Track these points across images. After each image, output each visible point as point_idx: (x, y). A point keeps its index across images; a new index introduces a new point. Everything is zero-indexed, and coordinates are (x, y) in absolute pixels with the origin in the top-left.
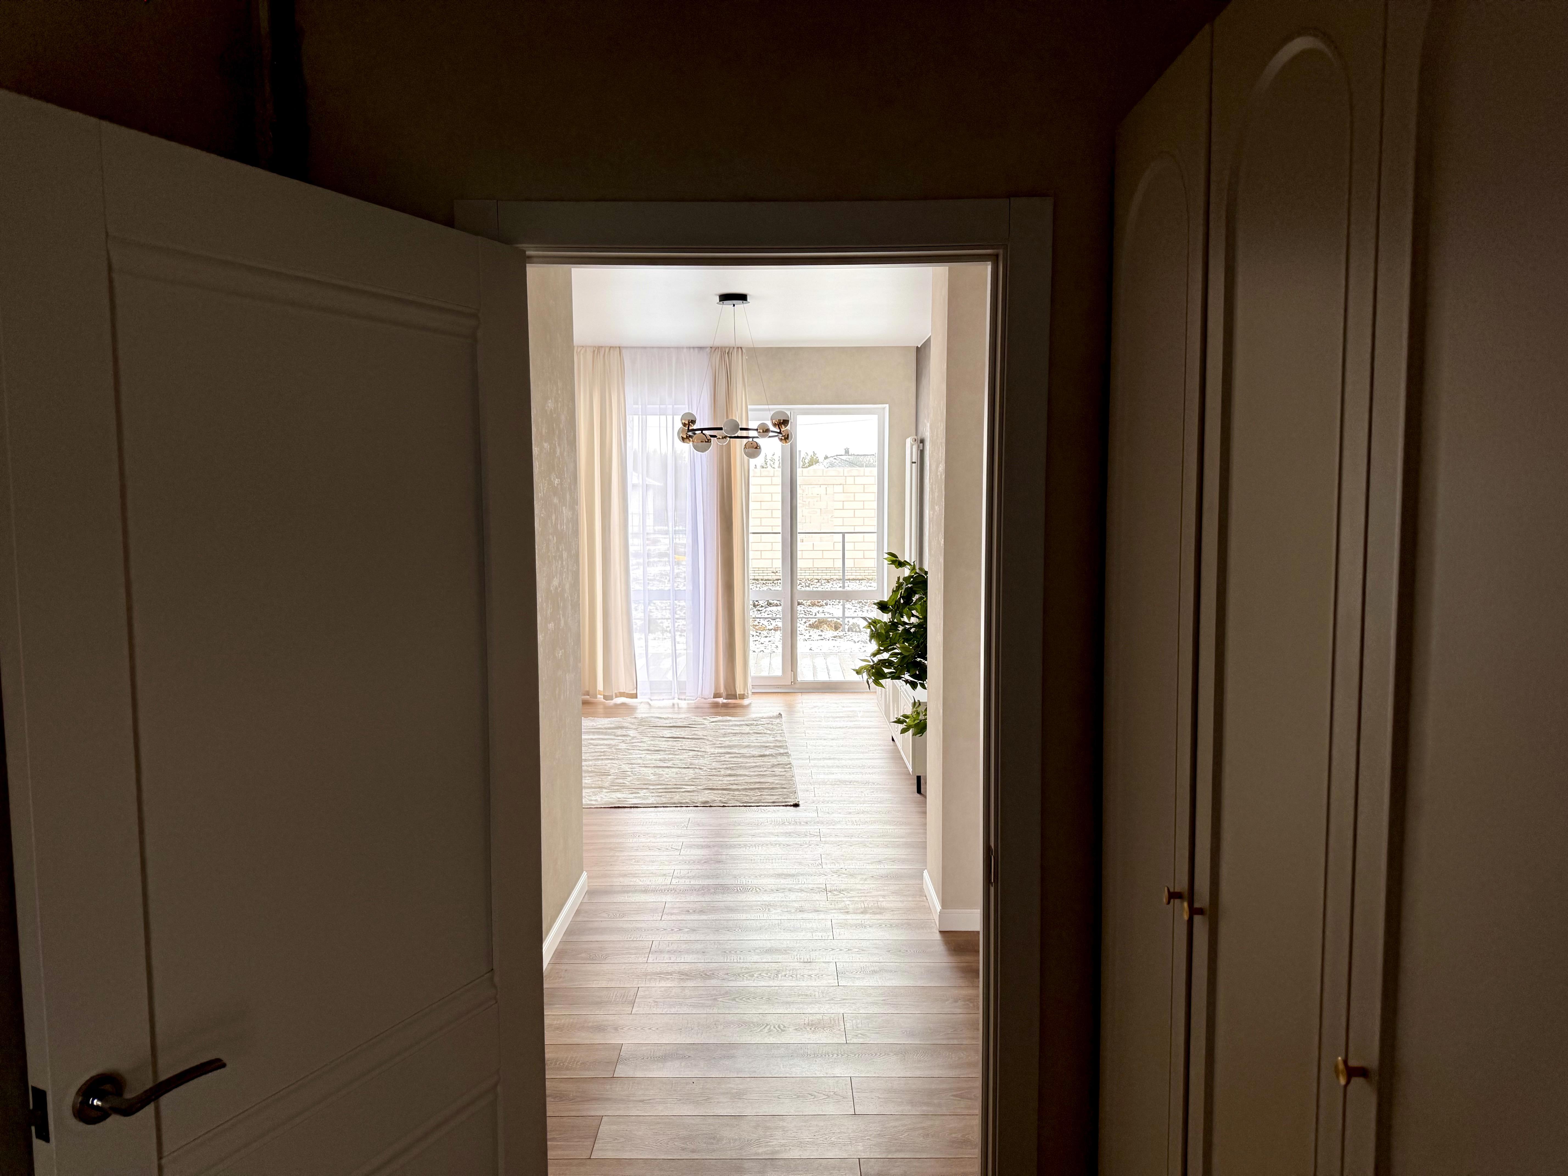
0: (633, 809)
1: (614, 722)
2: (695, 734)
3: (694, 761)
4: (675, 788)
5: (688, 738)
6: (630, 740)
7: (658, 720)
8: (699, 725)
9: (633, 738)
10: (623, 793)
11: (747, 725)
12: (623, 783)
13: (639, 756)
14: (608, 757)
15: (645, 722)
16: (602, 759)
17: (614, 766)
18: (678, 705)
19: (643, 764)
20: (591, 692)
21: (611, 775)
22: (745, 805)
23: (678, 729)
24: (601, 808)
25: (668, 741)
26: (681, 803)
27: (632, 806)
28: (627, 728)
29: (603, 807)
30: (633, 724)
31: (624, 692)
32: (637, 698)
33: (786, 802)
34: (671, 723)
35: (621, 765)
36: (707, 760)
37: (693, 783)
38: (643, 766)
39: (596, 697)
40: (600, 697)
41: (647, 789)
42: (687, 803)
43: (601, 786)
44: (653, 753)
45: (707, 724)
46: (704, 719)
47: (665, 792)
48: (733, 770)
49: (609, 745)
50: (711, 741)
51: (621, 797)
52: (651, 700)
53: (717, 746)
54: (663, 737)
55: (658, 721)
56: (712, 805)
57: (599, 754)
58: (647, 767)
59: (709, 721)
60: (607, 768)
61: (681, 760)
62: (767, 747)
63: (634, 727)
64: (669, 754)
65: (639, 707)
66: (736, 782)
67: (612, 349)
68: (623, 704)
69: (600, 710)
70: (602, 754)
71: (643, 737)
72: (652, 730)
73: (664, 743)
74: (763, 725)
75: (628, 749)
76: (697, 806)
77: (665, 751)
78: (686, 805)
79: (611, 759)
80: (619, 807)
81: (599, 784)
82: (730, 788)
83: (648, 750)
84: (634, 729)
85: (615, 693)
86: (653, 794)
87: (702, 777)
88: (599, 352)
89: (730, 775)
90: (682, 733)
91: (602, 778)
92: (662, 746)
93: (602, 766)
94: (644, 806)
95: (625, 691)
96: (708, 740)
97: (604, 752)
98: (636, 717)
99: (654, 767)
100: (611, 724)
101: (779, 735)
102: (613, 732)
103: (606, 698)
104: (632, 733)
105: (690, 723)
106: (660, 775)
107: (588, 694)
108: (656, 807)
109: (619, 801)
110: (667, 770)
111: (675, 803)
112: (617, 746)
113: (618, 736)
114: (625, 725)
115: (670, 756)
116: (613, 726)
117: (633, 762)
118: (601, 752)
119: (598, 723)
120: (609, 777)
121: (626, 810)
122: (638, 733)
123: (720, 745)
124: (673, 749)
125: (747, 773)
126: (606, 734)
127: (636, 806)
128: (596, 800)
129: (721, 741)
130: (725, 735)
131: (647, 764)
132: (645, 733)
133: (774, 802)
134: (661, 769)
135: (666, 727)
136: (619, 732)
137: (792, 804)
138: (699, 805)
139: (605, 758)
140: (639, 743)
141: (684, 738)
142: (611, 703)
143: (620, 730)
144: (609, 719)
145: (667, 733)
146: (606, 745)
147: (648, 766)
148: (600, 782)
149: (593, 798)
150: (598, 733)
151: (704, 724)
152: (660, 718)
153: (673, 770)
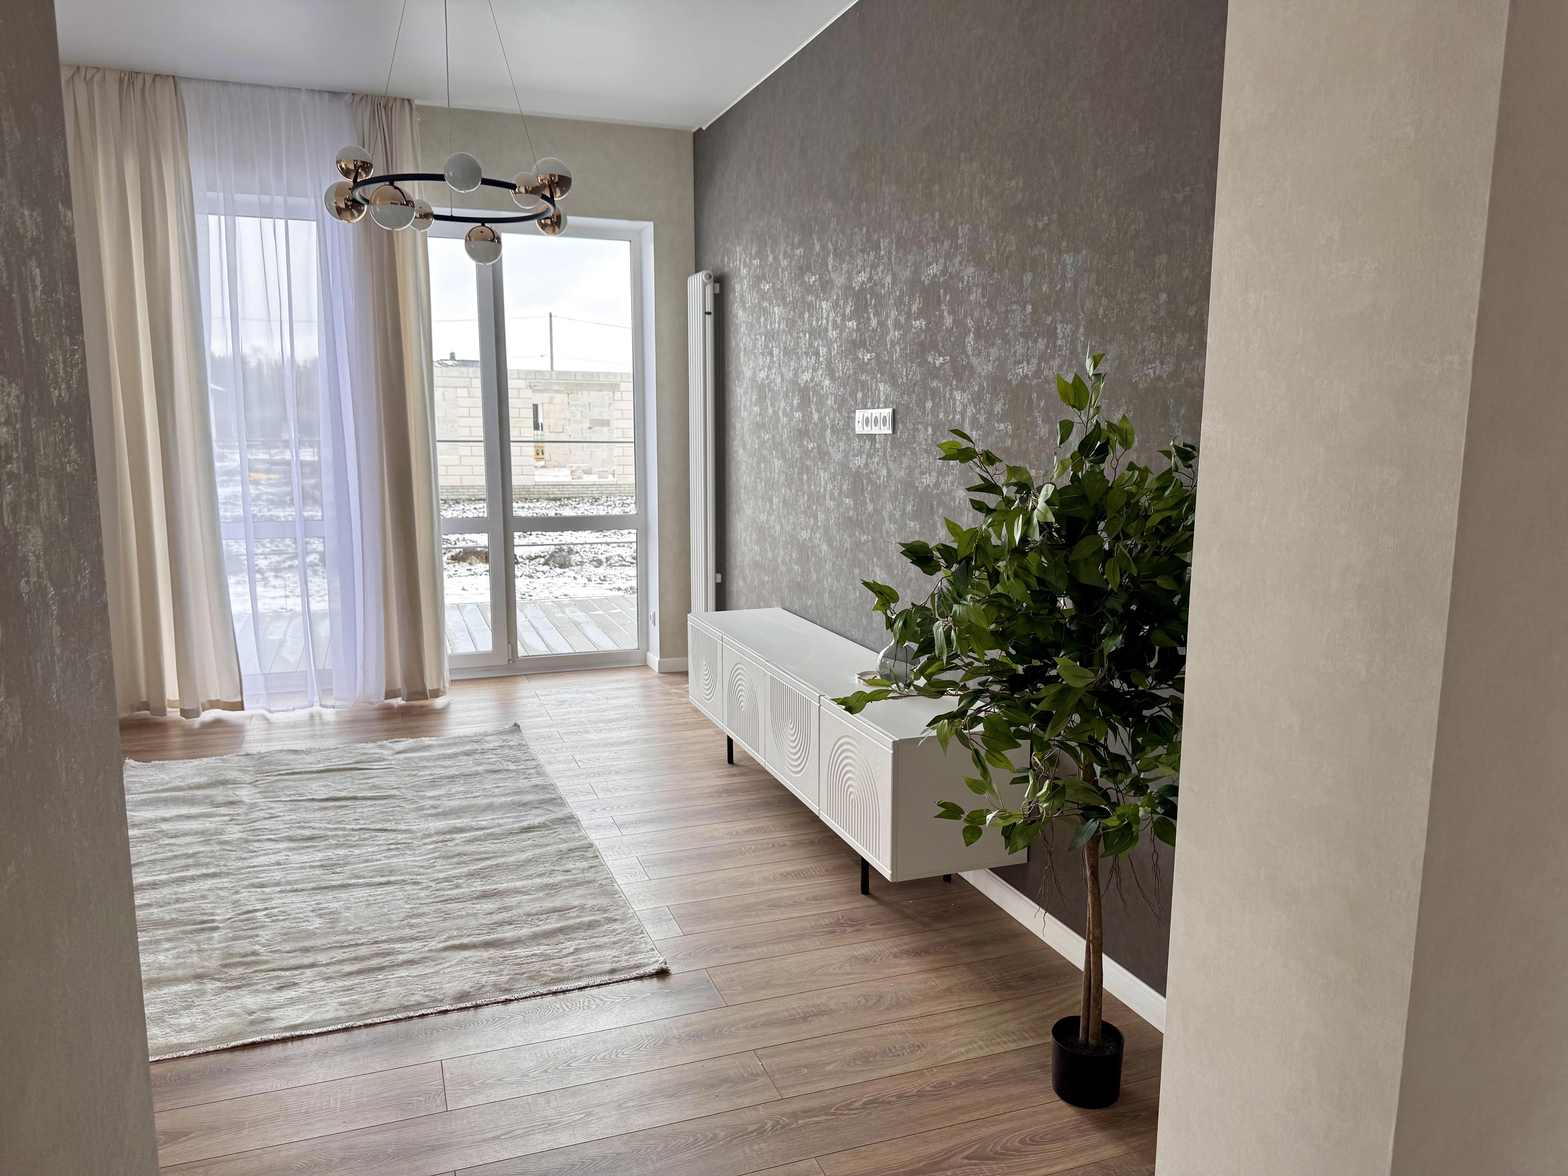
0: (290, 1044)
1: (205, 769)
2: (374, 787)
3: (395, 860)
4: (377, 955)
5: (365, 798)
6: (247, 814)
7: (293, 757)
8: (376, 761)
9: (253, 806)
10: (258, 991)
11: (467, 754)
12: (254, 953)
13: (274, 858)
14: (205, 871)
15: (269, 763)
16: (193, 879)
17: (222, 898)
18: (321, 719)
19: (288, 883)
20: (153, 705)
21: (216, 929)
22: (554, 988)
23: (337, 776)
24: (208, 1053)
25: (325, 808)
26: (406, 1008)
27: (288, 1034)
28: (234, 782)
29: (211, 1048)
30: (245, 771)
31: (219, 701)
32: (243, 709)
33: (638, 967)
34: (319, 762)
35: (237, 892)
36: (421, 855)
37: (414, 932)
38: (288, 888)
39: (164, 713)
40: (174, 714)
41: (312, 965)
42: (420, 1005)
43: (199, 971)
44: (304, 848)
45: (390, 758)
46: (382, 747)
47: (359, 972)
48: (484, 877)
49: (203, 833)
50: (413, 802)
51: (254, 1007)
52: (270, 711)
53: (429, 812)
54: (313, 800)
55: (294, 760)
56: (479, 1002)
57: (183, 862)
58: (297, 890)
59: (390, 752)
60: (207, 906)
61: (366, 861)
62: (525, 804)
63: (248, 778)
64: (337, 846)
65: (248, 727)
66: (505, 915)
67: (158, 79)
68: (217, 723)
69: (175, 739)
70: (191, 861)
71: (272, 805)
72: (288, 783)
73: (318, 815)
74: (494, 752)
75: (247, 841)
76: (445, 1012)
77: (324, 837)
78: (420, 1013)
79: (214, 875)
80: (254, 1045)
81: (193, 966)
82: (501, 940)
83: (290, 839)
84: (250, 783)
85: (202, 704)
86: (332, 985)
87: (425, 909)
88: (131, 82)
89: (485, 896)
90: (348, 785)
91: (198, 943)
92: (317, 825)
93: (194, 899)
94: (317, 1031)
95: (219, 698)
96: (405, 799)
97: (194, 855)
98: (249, 752)
99: (314, 889)
100: (201, 775)
101: (533, 771)
102: (208, 797)
103: (185, 713)
104: (245, 794)
105: (358, 759)
106: (333, 917)
107: (146, 706)
108: (346, 1029)
109: (252, 1023)
110: (343, 894)
111: (391, 1010)
112: (221, 834)
113: (218, 806)
114: (231, 775)
115: (342, 852)
116: (203, 780)
117: (264, 878)
118: (188, 856)
119: (173, 775)
120: (216, 935)
121: (276, 1051)
122: (259, 793)
123: (432, 811)
124: (340, 829)
125: (518, 884)
126: (192, 802)
127: (298, 1033)
128: (192, 1028)
129: (431, 798)
130: (434, 783)
131: (297, 882)
132: (273, 792)
133: (613, 971)
134: (330, 895)
135: (313, 772)
136: (218, 793)
137: (651, 969)
138: (448, 1007)
139: (199, 872)
140: (267, 822)
141: (355, 798)
142: (196, 722)
143: (221, 788)
144: (195, 762)
145: (318, 788)
146: (197, 833)
147: (299, 886)
148: (195, 958)
149: (185, 1020)
150: (176, 801)
151: (384, 760)
152: (296, 752)
153: (359, 893)
